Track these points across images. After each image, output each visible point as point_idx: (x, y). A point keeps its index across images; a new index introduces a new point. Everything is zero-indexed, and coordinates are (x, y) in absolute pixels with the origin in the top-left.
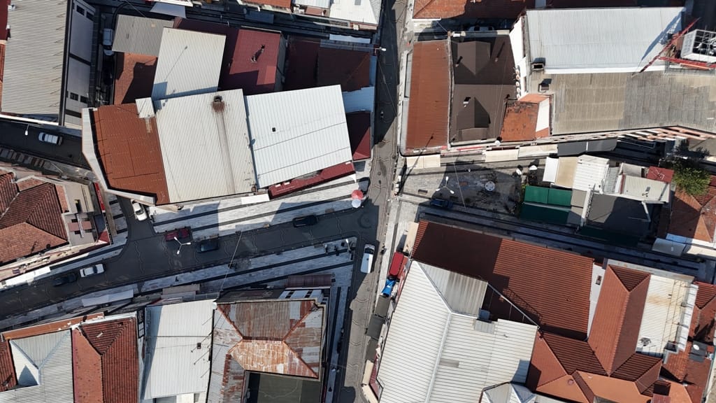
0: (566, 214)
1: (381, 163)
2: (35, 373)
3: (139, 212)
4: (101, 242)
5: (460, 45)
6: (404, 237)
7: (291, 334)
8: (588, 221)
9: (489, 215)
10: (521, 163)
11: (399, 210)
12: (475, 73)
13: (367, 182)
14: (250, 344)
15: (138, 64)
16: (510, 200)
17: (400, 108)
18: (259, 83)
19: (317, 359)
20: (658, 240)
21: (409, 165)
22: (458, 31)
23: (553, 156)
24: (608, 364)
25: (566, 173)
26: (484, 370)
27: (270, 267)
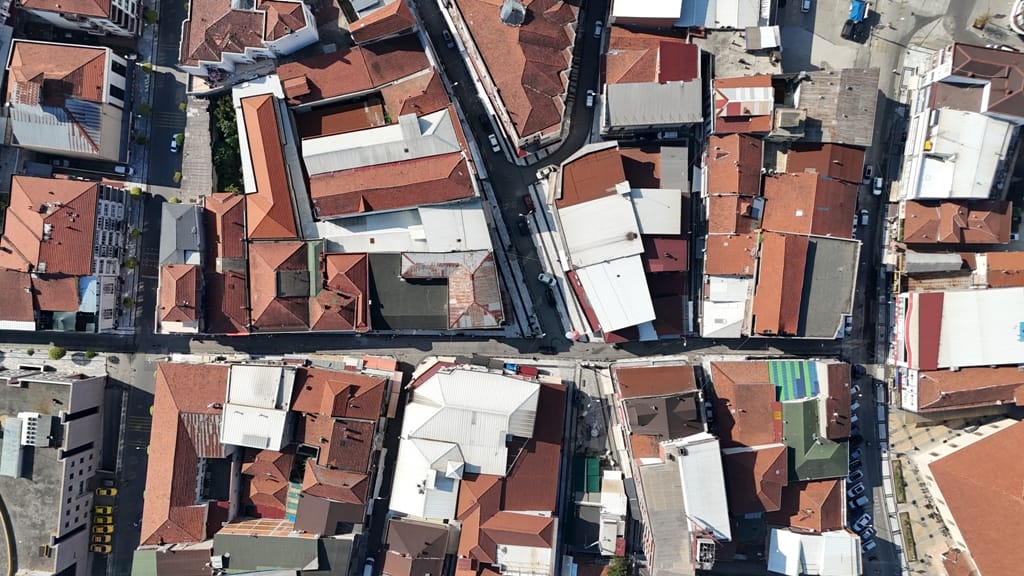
0: (582, 491)
1: (602, 349)
2: (429, 132)
3: (542, 173)
4: (518, 151)
5: (693, 399)
6: (548, 374)
7: (480, 306)
8: (579, 506)
9: (573, 435)
10: (615, 454)
11: (568, 367)
12: (675, 411)
13: (586, 340)
14: (469, 279)
15: (654, 164)
16: (586, 449)
17: (644, 359)
18: (650, 260)
19: (463, 325)
20: (571, 558)
21: (603, 371)
22: (704, 396)
23: (623, 476)
24: (487, 525)
25: (612, 486)
26: (471, 443)
27: (513, 276)
